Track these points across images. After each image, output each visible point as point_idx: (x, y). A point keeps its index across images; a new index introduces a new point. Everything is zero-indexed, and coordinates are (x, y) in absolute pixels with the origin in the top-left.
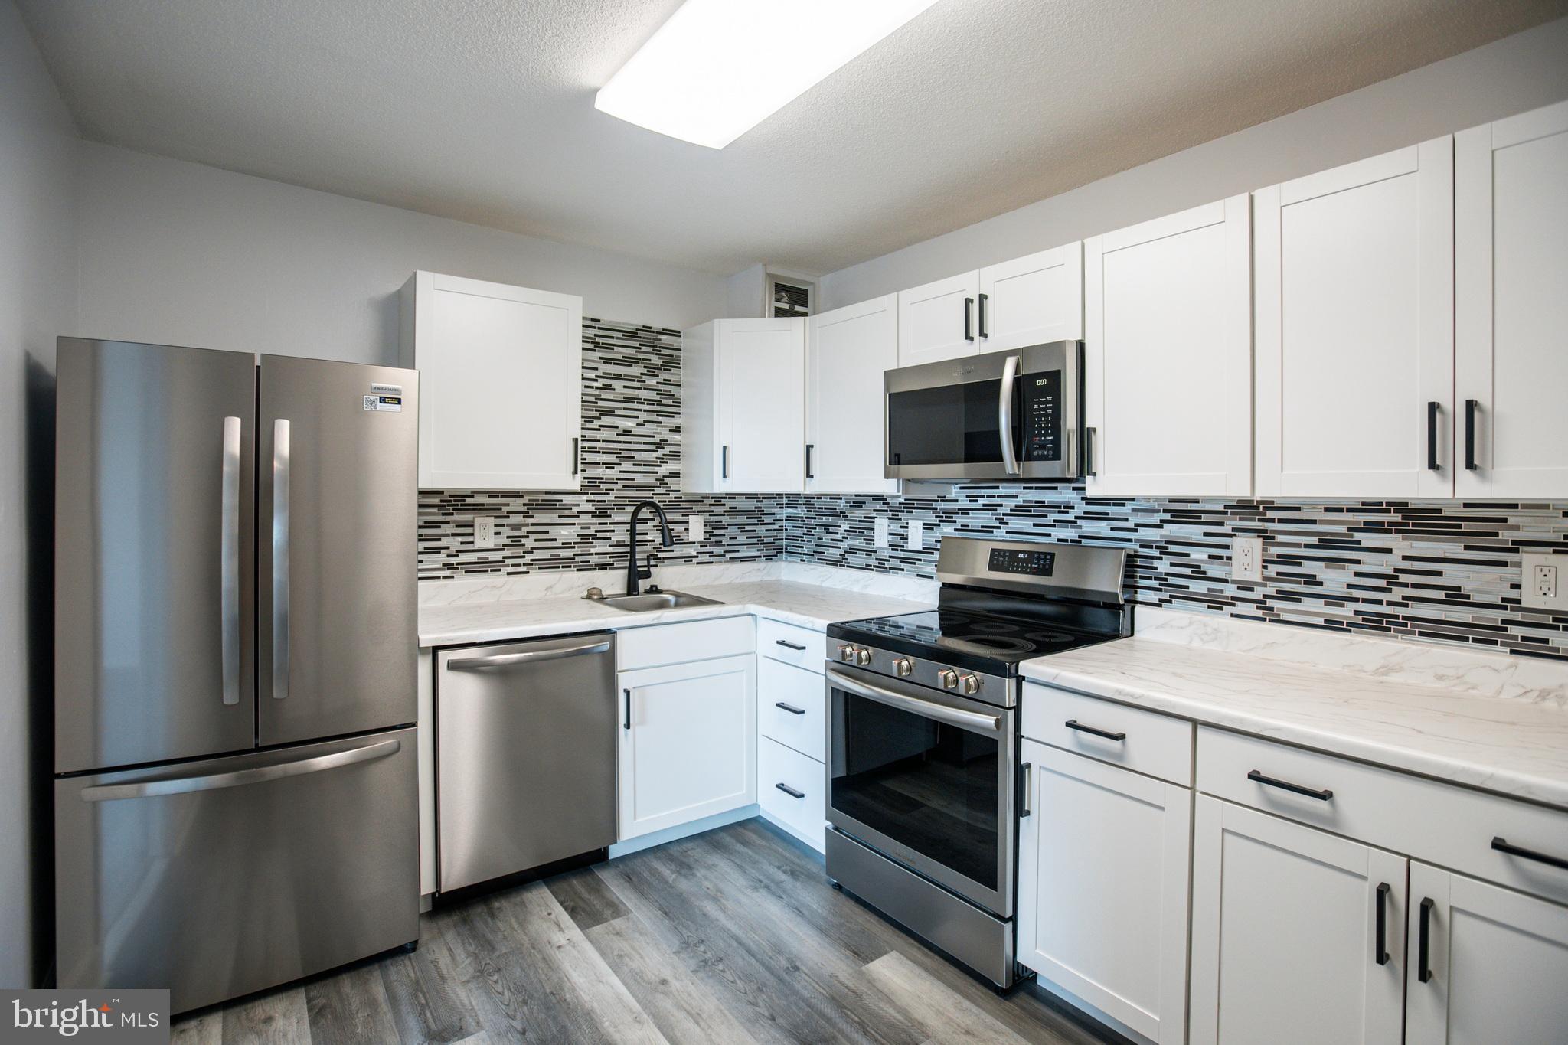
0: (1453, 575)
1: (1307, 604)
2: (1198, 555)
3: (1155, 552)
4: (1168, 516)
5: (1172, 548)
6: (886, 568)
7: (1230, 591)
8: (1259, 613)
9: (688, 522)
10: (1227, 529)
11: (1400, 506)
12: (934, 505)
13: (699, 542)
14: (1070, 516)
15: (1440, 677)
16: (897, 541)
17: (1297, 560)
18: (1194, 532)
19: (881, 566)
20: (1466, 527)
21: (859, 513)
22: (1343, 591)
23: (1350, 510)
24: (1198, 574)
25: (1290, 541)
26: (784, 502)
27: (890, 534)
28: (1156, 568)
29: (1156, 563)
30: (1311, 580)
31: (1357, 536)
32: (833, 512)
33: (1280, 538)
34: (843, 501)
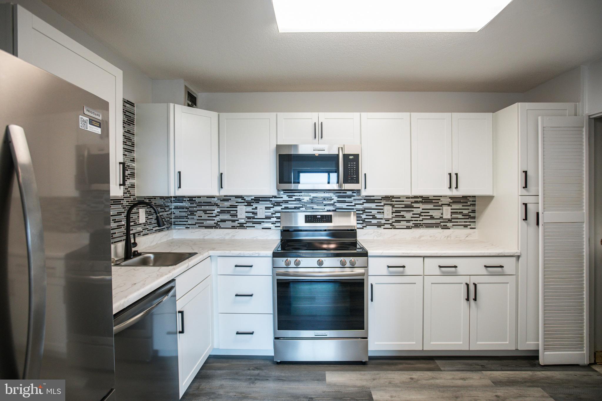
0: (432, 213)
1: (402, 223)
2: (374, 212)
3: (361, 212)
4: (365, 201)
5: (366, 211)
6: (245, 227)
7: (383, 221)
8: (391, 227)
9: (139, 213)
10: (382, 204)
11: (421, 197)
12: (271, 199)
13: (143, 224)
15: (431, 237)
16: (251, 215)
17: (400, 212)
18: (373, 205)
19: (242, 226)
20: (434, 201)
21: (227, 204)
22: (410, 219)
23: (411, 198)
24: (374, 217)
25: (399, 206)
26: (173, 200)
27: (246, 212)
28: (362, 217)
29: (361, 215)
30: (403, 216)
31: (413, 204)
32: (209, 204)
33: (396, 206)
34: (216, 199)
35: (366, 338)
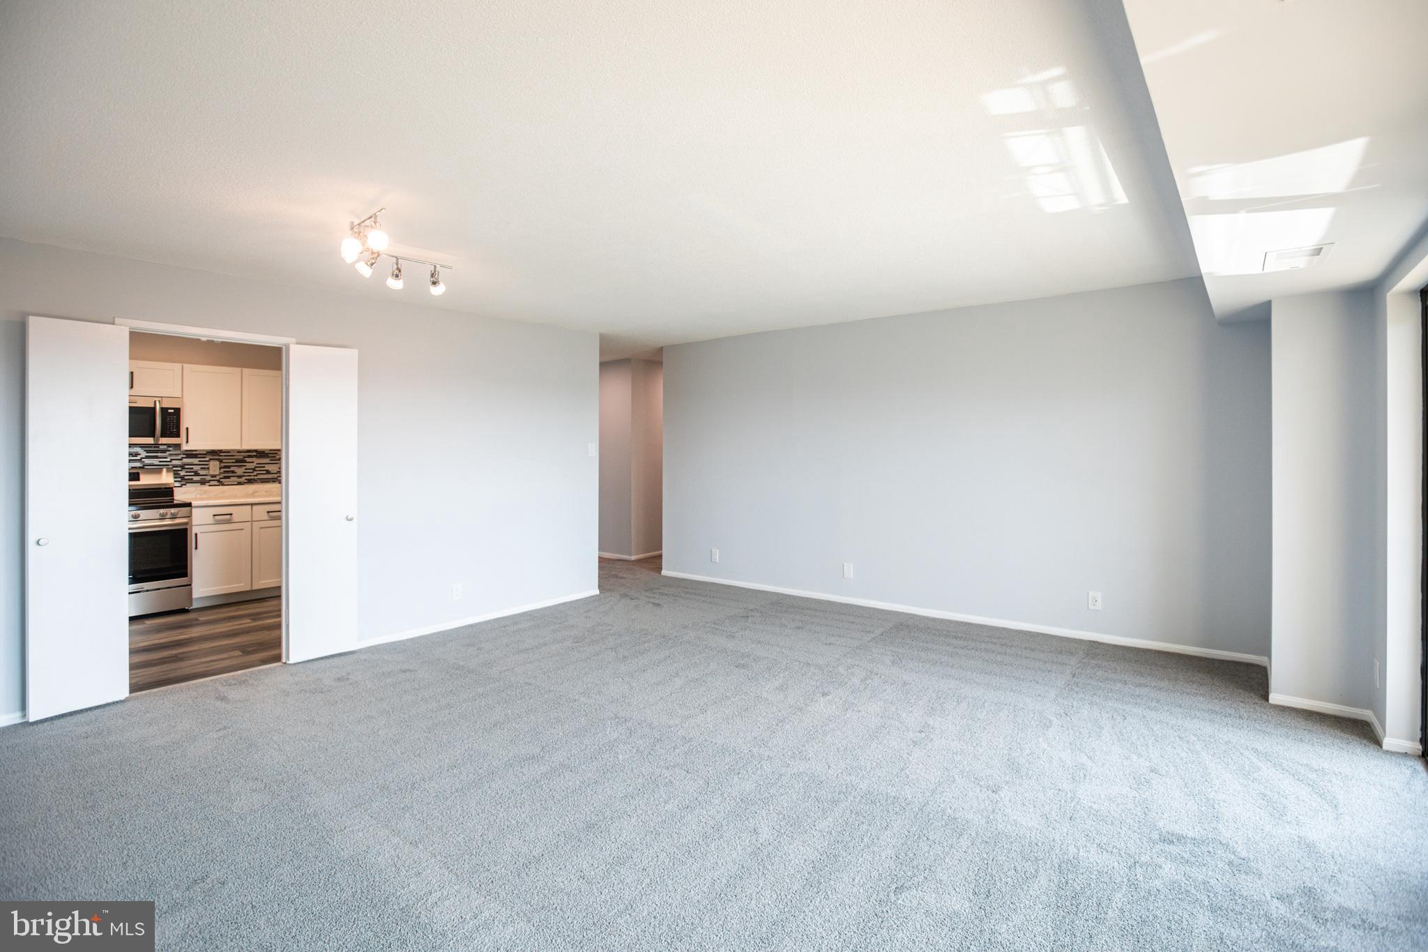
0: (268, 467)
1: (232, 479)
2: (196, 468)
3: (180, 469)
4: (184, 456)
5: (186, 467)
7: (208, 478)
8: (218, 484)
10: (207, 459)
11: (256, 451)
14: (139, 458)
15: (266, 492)
17: (229, 467)
18: (195, 461)
20: (270, 455)
22: (242, 474)
23: (245, 452)
24: (196, 474)
25: (227, 462)
28: (180, 474)
29: (179, 472)
30: (233, 472)
31: (246, 459)
33: (224, 461)
35: (190, 585)
